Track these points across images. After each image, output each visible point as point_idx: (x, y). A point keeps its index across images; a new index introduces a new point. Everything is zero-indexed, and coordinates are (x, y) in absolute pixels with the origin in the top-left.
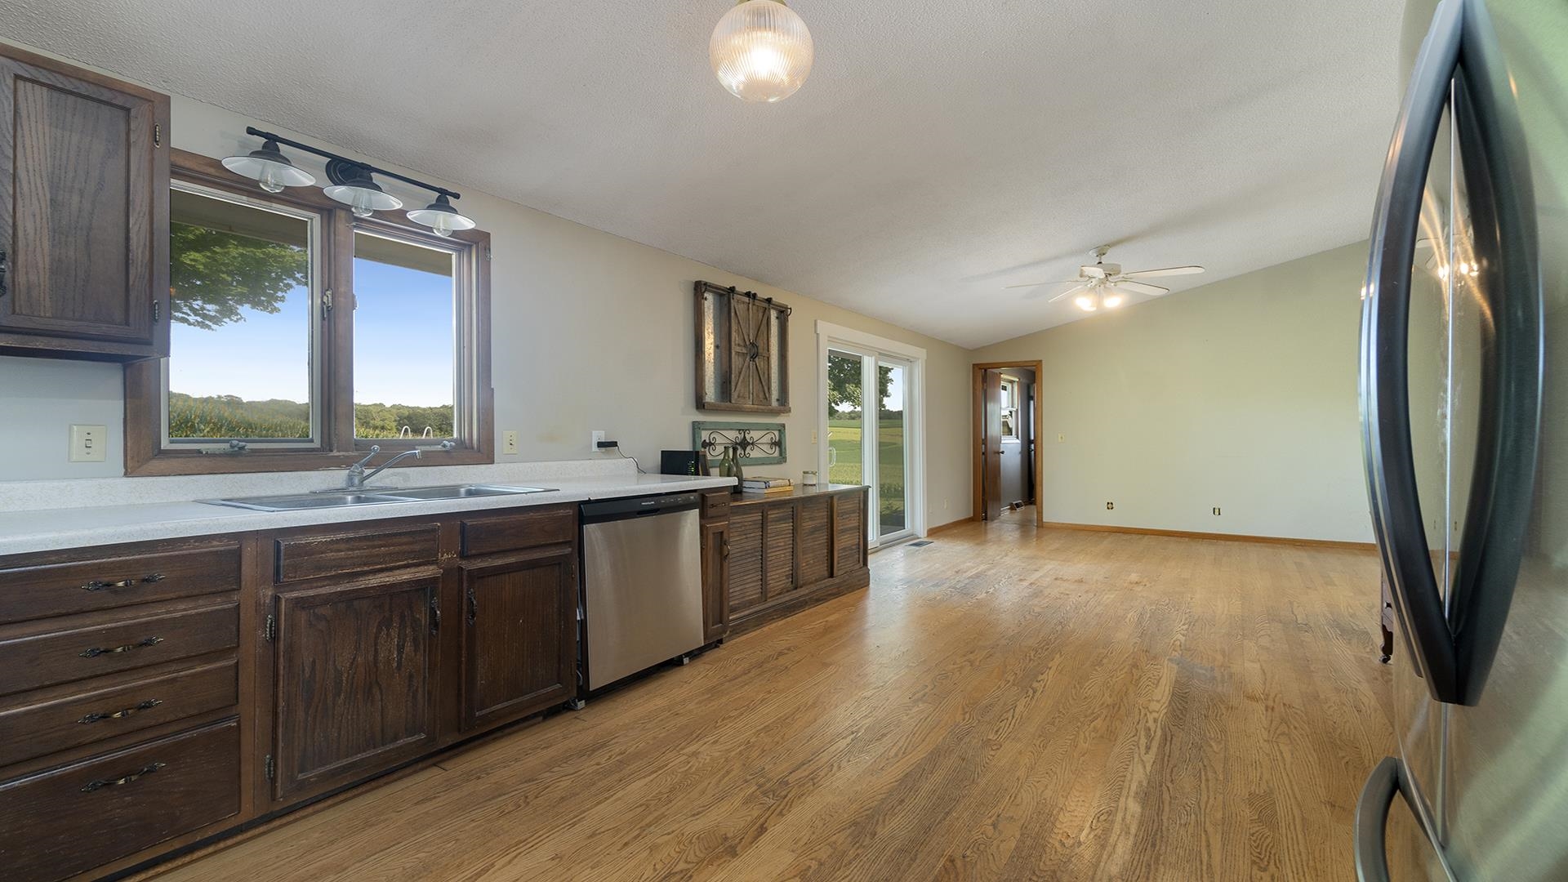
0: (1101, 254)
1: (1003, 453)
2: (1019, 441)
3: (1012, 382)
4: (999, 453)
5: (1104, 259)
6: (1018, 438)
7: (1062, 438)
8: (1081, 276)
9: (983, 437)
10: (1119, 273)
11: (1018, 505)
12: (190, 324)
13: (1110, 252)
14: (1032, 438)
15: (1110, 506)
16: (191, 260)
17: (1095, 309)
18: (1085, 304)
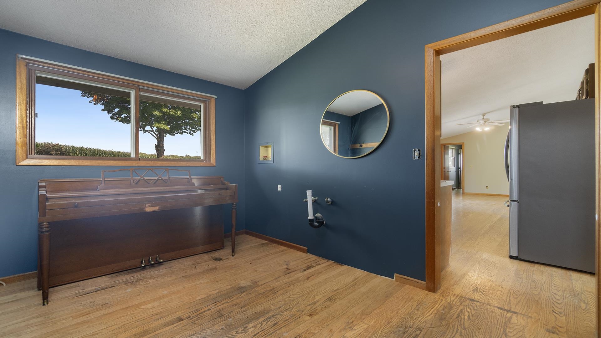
0: (484, 115)
1: (450, 171)
2: (455, 168)
3: (453, 149)
4: (449, 171)
5: (484, 117)
6: (454, 167)
7: (471, 166)
8: (478, 122)
9: (444, 166)
10: (489, 121)
11: (455, 189)
12: (188, 134)
13: (486, 115)
14: (459, 167)
15: (487, 187)
16: (195, 116)
17: (481, 130)
18: (478, 129)
